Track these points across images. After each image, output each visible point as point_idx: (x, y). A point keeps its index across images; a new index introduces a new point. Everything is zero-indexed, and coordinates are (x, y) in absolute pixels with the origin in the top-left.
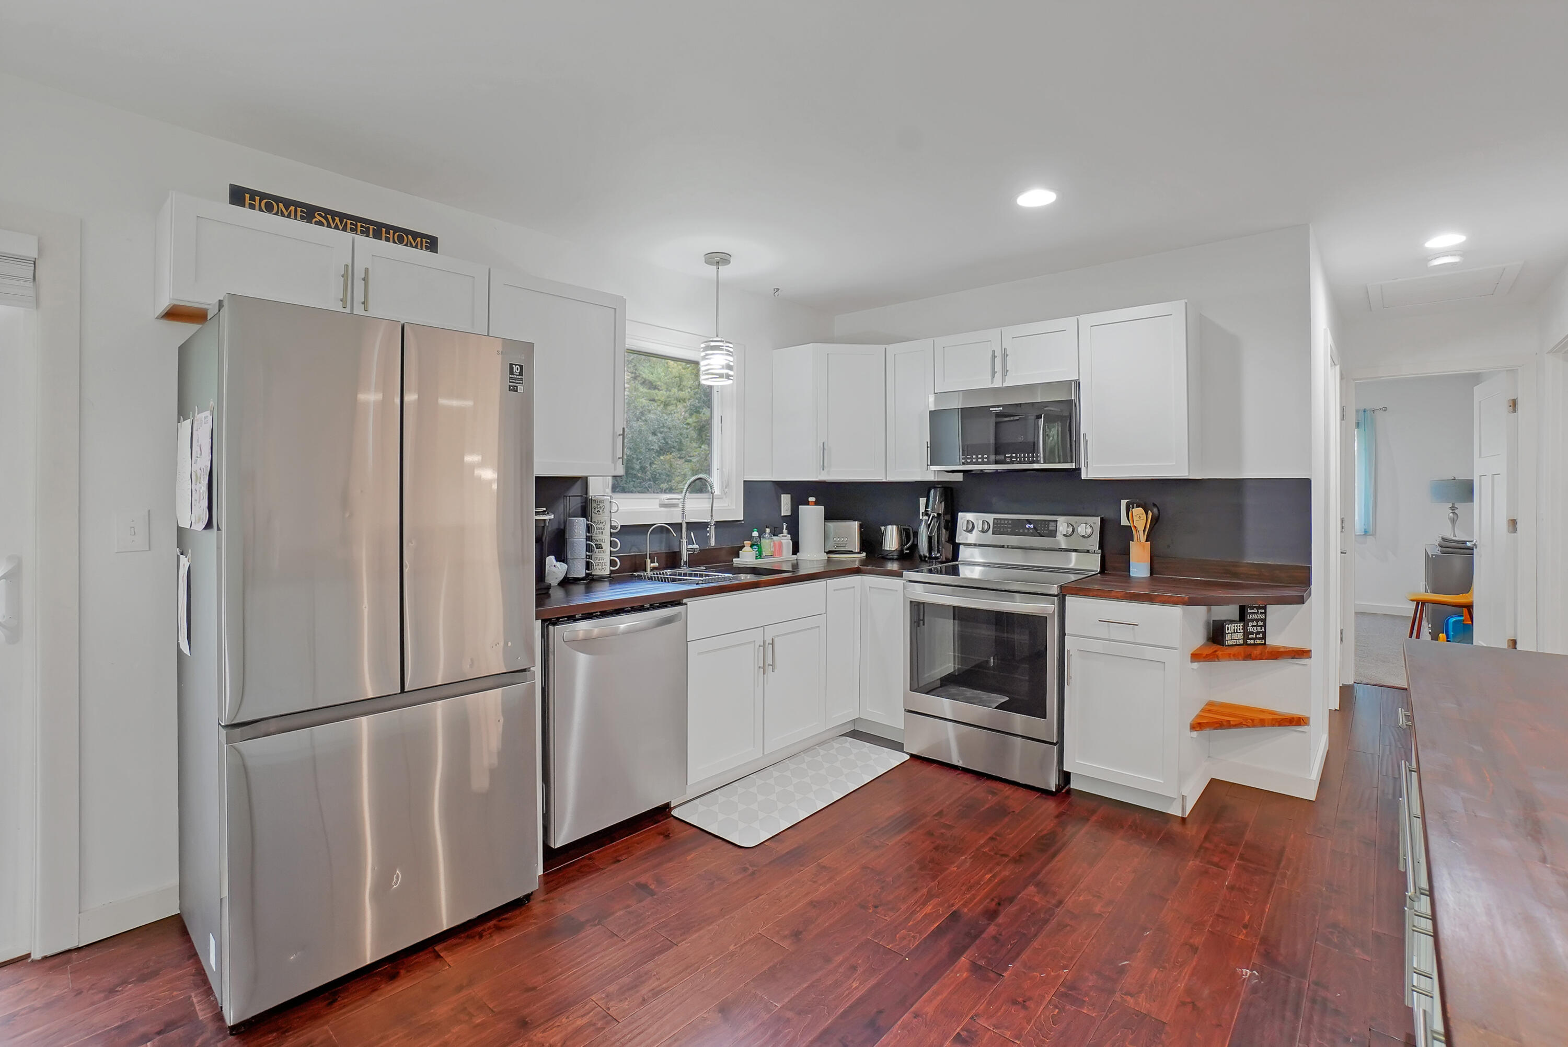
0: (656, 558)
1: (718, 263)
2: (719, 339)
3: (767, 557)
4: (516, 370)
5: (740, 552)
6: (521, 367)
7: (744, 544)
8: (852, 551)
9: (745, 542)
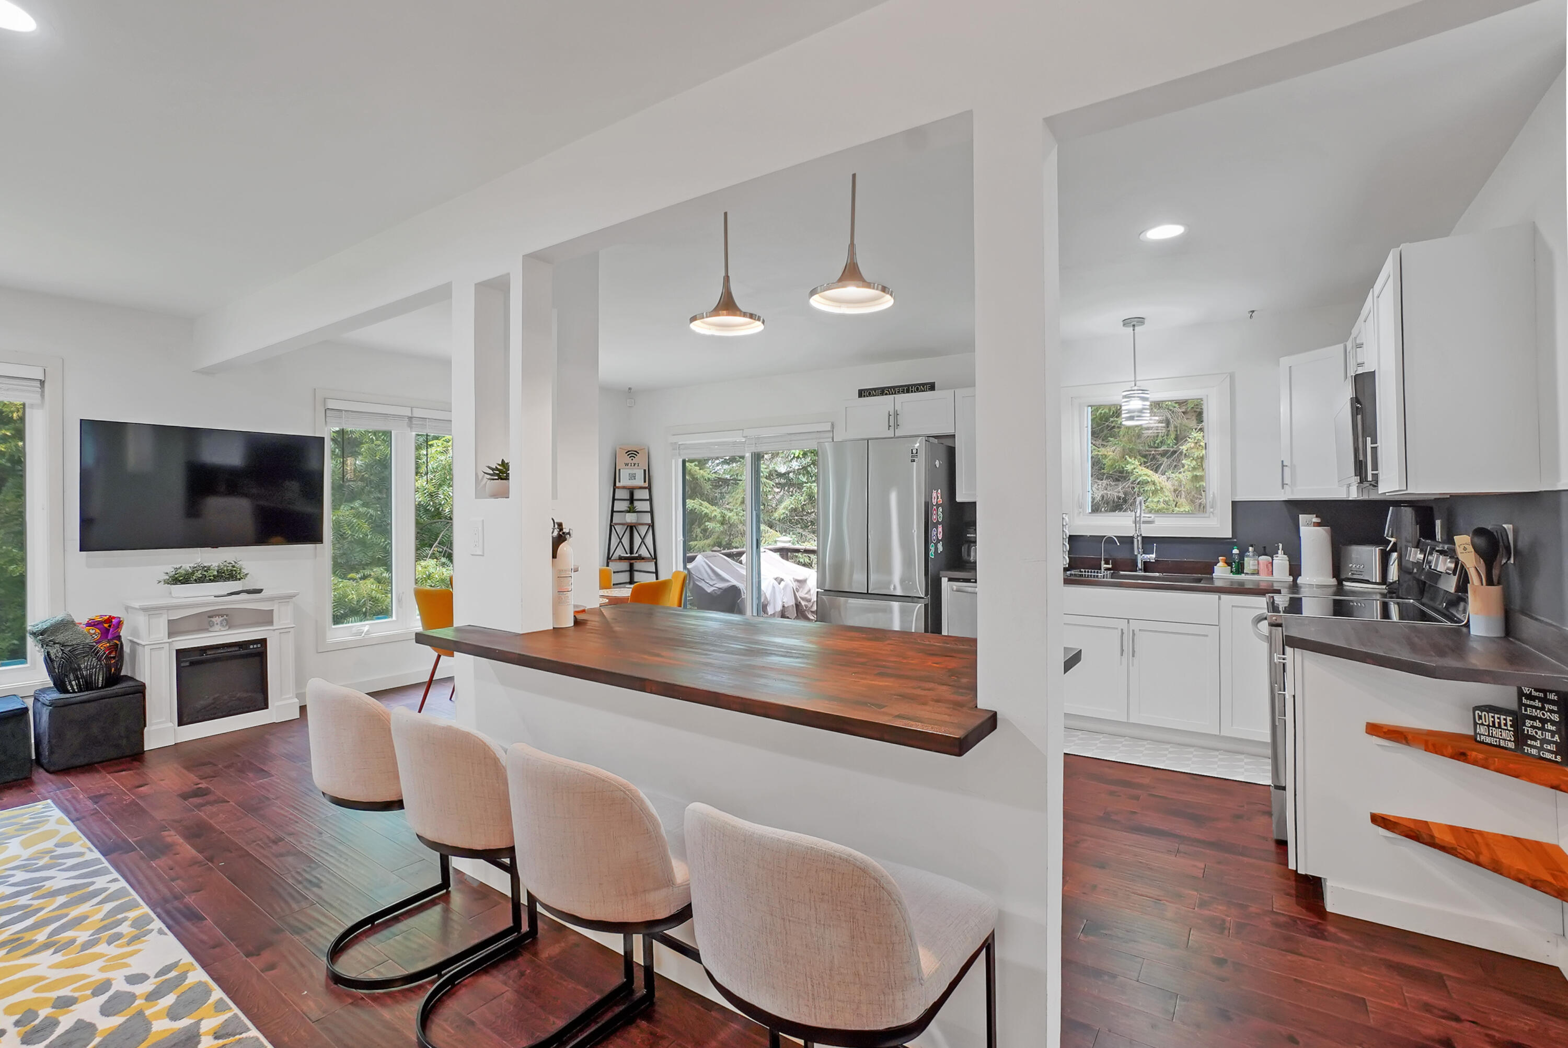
0: (1111, 561)
1: (1134, 326)
2: (1139, 388)
3: (1247, 574)
4: (914, 451)
5: (1215, 567)
6: (917, 450)
7: (1219, 559)
8: (1368, 581)
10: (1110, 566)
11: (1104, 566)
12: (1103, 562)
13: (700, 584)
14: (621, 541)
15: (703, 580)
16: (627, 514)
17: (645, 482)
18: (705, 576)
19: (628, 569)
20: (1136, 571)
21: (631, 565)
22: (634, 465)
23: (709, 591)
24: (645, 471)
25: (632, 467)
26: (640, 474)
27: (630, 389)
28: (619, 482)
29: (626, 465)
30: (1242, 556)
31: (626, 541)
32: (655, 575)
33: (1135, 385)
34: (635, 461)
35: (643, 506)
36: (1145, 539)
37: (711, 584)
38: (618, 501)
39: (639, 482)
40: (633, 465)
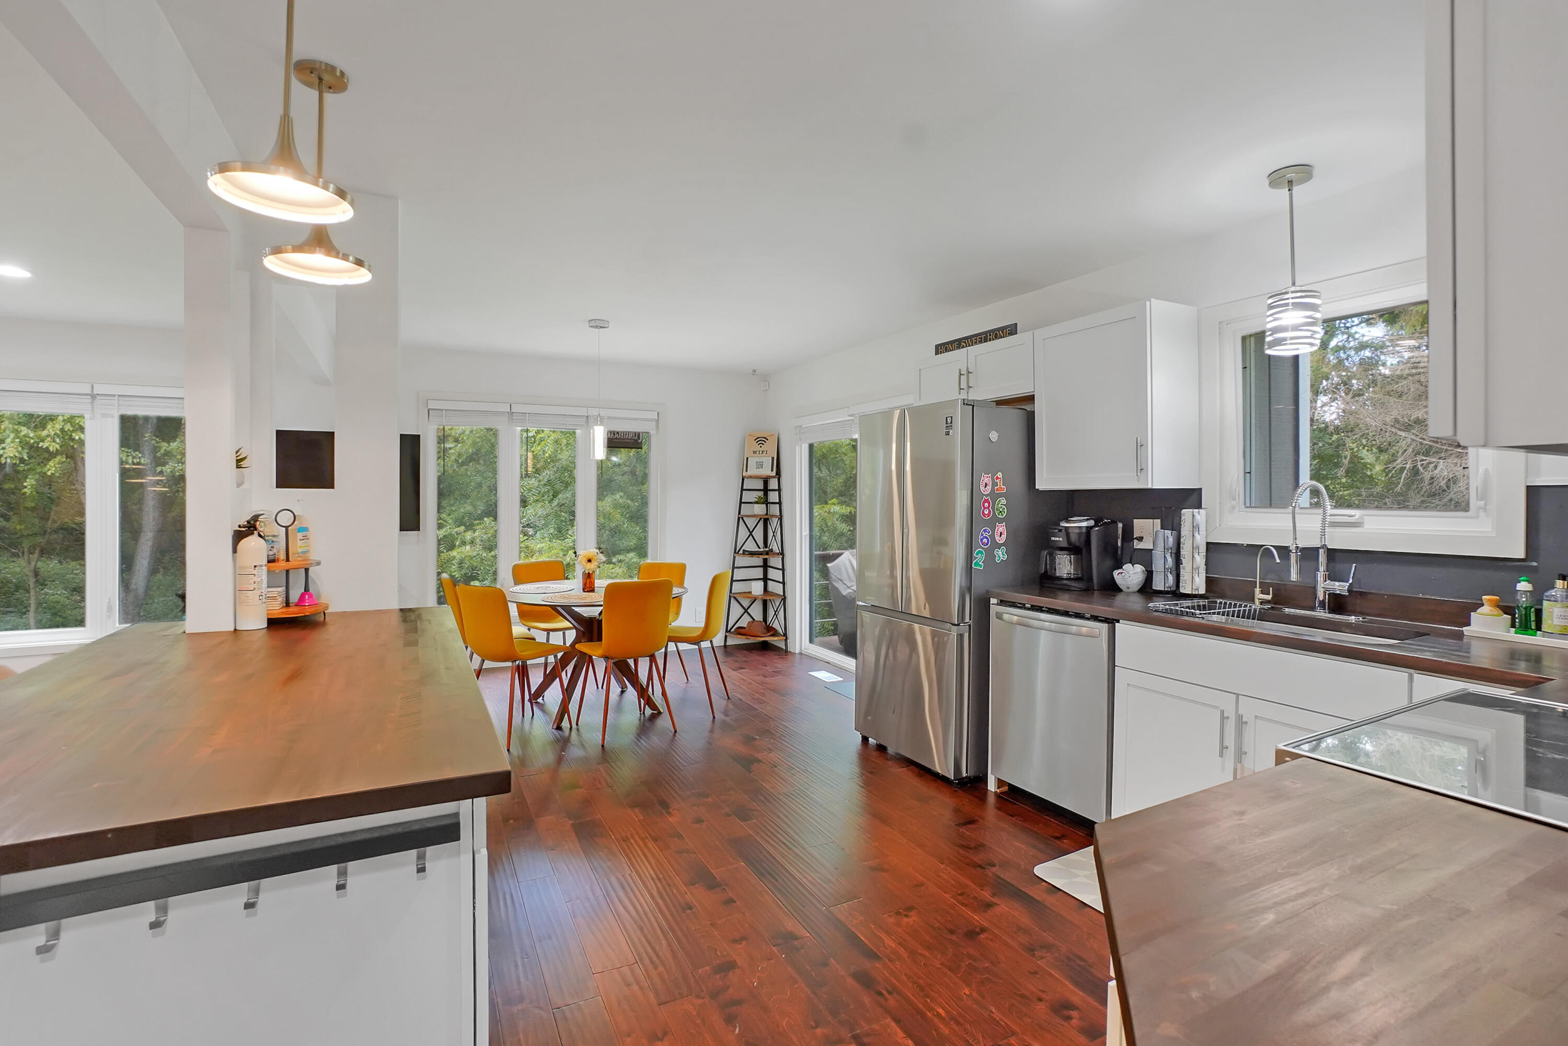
0: (1271, 588)
1: (1290, 182)
2: (1298, 289)
4: (949, 421)
5: (1472, 614)
6: (951, 417)
7: (1482, 600)
9: (1483, 597)
10: (1269, 597)
11: (1259, 595)
12: (1258, 590)
13: (836, 585)
14: (751, 534)
15: (841, 580)
16: (756, 505)
17: (772, 470)
18: (844, 576)
19: (762, 564)
20: (1313, 608)
21: (765, 561)
22: (763, 452)
23: (844, 594)
24: (773, 458)
25: (761, 455)
26: (767, 462)
27: (754, 371)
28: (746, 471)
29: (755, 452)
30: (1538, 596)
31: (759, 534)
32: (781, 572)
33: (1294, 284)
34: (764, 448)
35: (773, 497)
36: (1332, 554)
37: (849, 585)
38: (747, 492)
39: (767, 471)
40: (761, 452)
